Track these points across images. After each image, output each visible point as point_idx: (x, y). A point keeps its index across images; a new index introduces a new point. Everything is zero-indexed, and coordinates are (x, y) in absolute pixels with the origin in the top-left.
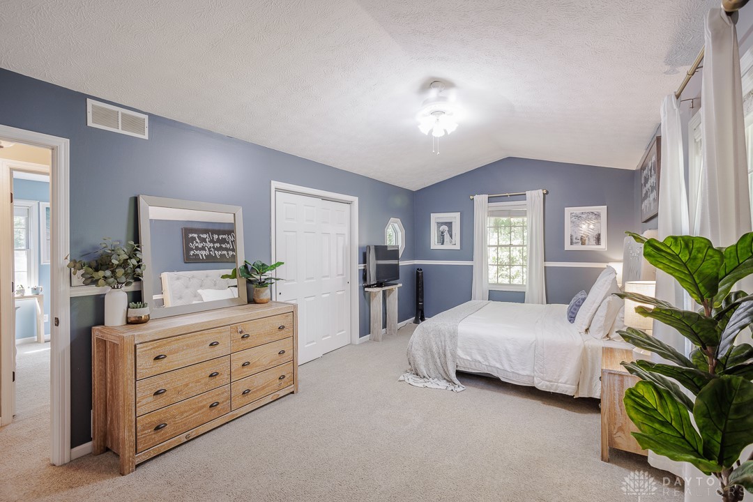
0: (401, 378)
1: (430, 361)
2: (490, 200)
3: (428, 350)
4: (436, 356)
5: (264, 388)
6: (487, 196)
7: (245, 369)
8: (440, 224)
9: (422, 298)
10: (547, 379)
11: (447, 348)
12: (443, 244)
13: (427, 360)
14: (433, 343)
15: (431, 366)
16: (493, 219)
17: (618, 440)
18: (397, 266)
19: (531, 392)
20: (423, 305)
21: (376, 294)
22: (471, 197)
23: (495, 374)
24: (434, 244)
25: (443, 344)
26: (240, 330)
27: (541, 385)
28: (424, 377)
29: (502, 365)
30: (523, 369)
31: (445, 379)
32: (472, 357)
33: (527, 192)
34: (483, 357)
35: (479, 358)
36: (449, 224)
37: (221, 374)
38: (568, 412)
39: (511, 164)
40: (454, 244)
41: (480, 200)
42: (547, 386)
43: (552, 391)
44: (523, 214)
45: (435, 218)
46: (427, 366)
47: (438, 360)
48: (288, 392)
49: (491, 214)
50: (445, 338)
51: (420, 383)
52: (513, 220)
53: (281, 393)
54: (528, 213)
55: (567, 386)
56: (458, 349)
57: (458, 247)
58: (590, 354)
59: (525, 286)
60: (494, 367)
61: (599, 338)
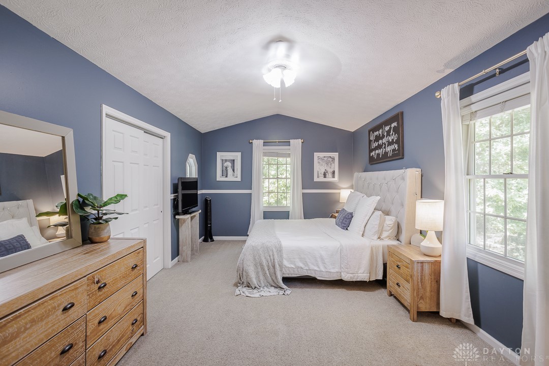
0: (238, 292)
1: (261, 274)
2: (265, 144)
3: (258, 264)
4: (266, 269)
5: (119, 341)
6: (263, 141)
7: (102, 326)
8: (223, 161)
9: (211, 220)
10: (351, 272)
11: (276, 261)
12: (226, 177)
13: (257, 273)
14: (263, 259)
15: (262, 278)
16: (266, 159)
17: (420, 306)
18: (197, 194)
19: (339, 283)
20: (211, 226)
21: (184, 221)
22: (251, 141)
23: (313, 275)
24: (219, 178)
25: (272, 257)
26: (96, 280)
27: (346, 277)
28: (255, 288)
29: (319, 267)
30: (334, 268)
31: (272, 286)
32: (295, 265)
33: (291, 141)
34: (304, 264)
35: (301, 265)
36: (233, 161)
37: (76, 344)
38: (366, 293)
39: (278, 119)
40: (235, 176)
41: (257, 144)
42: (351, 277)
43: (354, 280)
44: (288, 155)
45: (220, 156)
46: (258, 277)
47: (267, 272)
48: (139, 335)
49: (265, 154)
50: (273, 253)
51: (256, 294)
52: (281, 159)
53: (133, 340)
54: (291, 155)
55: (365, 275)
56: (284, 260)
57: (239, 179)
58: (374, 250)
59: (289, 207)
60: (313, 270)
61: (376, 239)
